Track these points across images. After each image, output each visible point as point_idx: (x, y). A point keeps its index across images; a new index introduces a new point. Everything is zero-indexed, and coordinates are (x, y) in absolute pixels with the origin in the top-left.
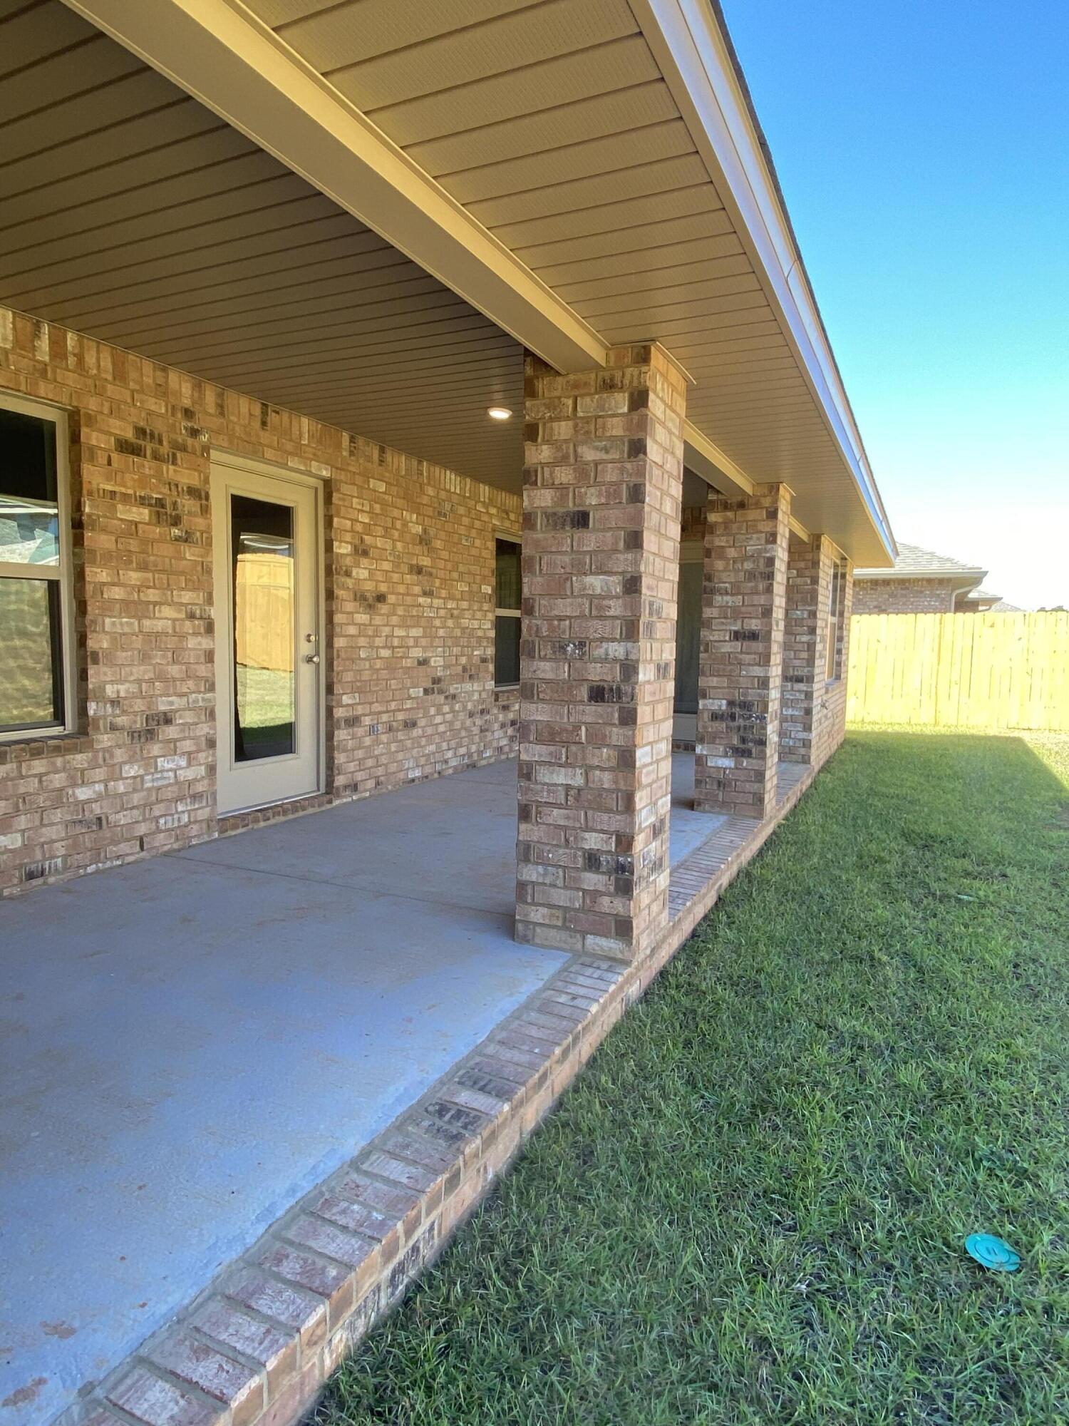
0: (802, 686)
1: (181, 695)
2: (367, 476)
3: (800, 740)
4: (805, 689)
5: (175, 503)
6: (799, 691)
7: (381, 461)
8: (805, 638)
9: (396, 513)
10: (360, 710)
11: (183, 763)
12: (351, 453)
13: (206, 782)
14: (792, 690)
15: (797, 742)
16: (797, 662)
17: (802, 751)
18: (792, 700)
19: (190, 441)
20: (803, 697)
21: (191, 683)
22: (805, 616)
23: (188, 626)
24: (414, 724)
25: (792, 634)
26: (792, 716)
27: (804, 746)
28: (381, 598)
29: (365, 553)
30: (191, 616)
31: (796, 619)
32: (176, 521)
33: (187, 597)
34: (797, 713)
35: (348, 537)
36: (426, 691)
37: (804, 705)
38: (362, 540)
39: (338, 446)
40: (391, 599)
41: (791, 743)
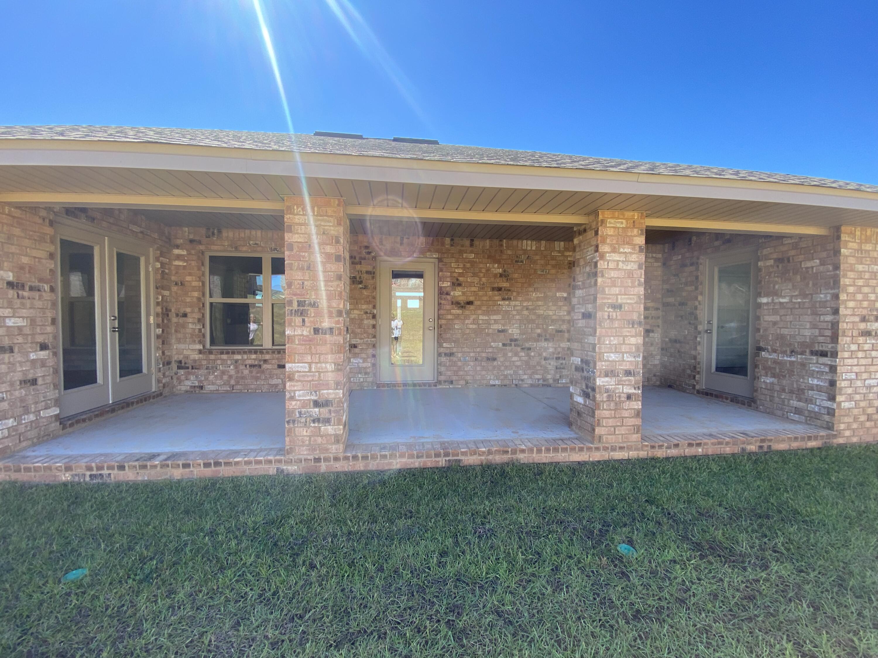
0: (826, 360)
1: (361, 339)
2: (461, 252)
3: (824, 407)
4: (829, 363)
5: (360, 277)
6: (825, 365)
7: (472, 245)
8: (829, 318)
9: (481, 266)
10: (455, 350)
11: (361, 361)
12: (452, 245)
13: (371, 369)
14: (817, 363)
15: (822, 409)
16: (821, 339)
17: (827, 418)
18: (818, 372)
19: (367, 256)
20: (827, 369)
21: (365, 335)
22: (828, 298)
23: (365, 316)
24: (495, 359)
25: (817, 314)
26: (817, 385)
27: (828, 414)
28: (470, 303)
29: (460, 285)
30: (366, 313)
31: (820, 302)
32: (361, 283)
33: (364, 307)
34: (821, 384)
35: (448, 279)
36: (504, 345)
37: (829, 377)
38: (457, 279)
39: (443, 244)
40: (477, 303)
41: (816, 409)
